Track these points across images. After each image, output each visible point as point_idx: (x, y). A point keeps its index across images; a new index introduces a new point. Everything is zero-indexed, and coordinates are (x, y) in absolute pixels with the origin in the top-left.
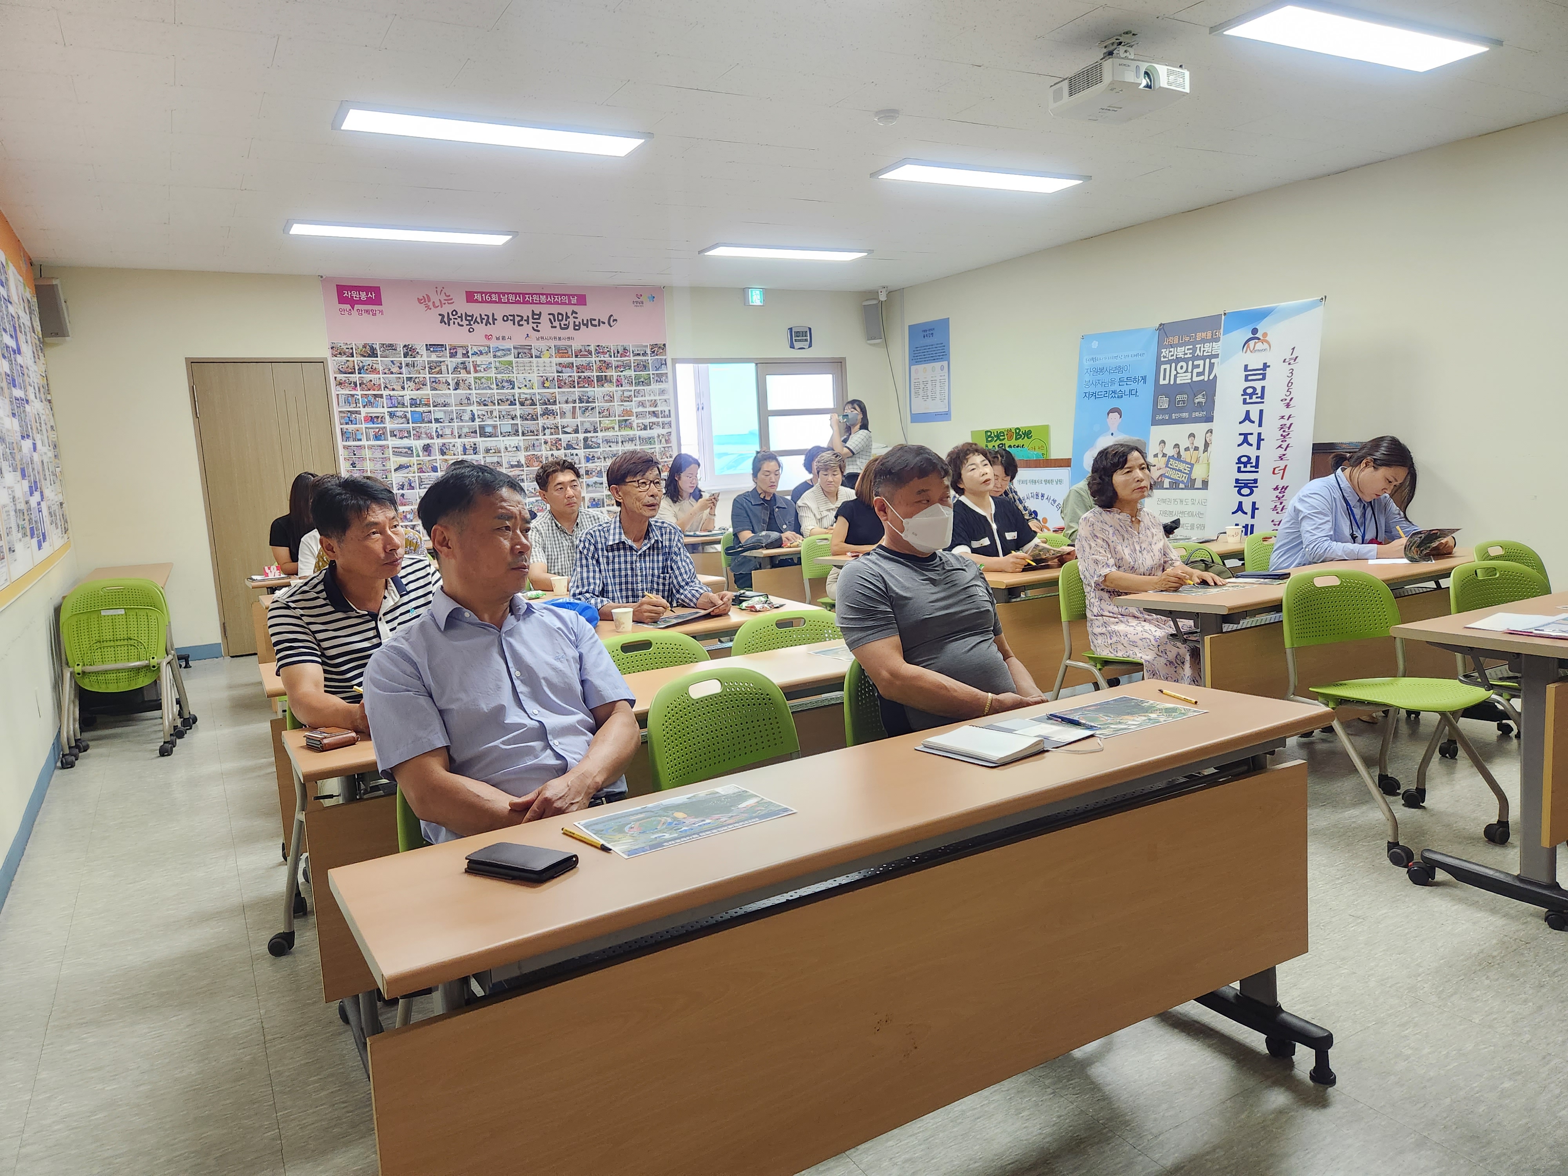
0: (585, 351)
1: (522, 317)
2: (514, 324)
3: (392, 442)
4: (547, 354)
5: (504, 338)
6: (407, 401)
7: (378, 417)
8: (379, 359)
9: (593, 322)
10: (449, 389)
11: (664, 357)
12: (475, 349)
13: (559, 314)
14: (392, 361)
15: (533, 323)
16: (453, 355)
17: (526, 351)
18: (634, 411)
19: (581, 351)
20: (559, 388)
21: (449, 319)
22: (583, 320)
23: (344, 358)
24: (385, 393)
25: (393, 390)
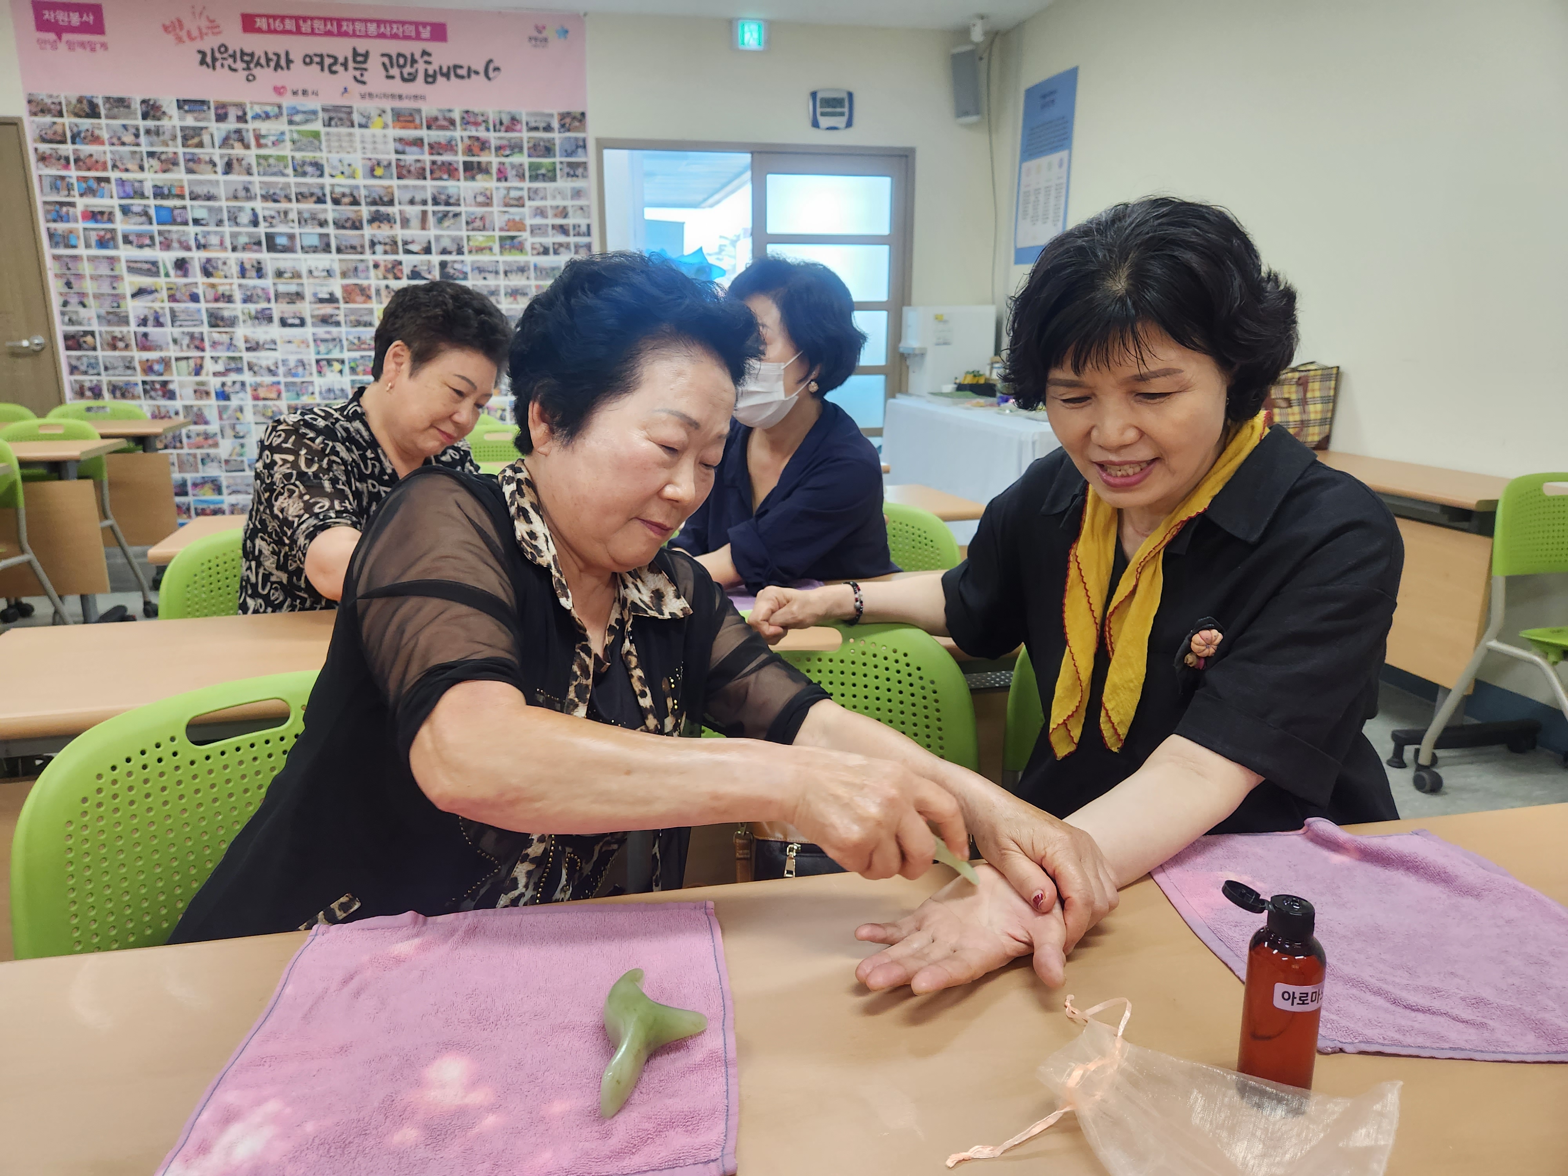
0: (445, 119)
1: (336, 59)
2: (322, 70)
3: (125, 253)
4: (378, 121)
5: (305, 92)
6: (148, 190)
7: (102, 213)
8: (103, 121)
9: (460, 72)
10: (215, 172)
11: (580, 135)
12: (257, 109)
13: (399, 55)
14: (125, 127)
15: (355, 69)
16: (221, 118)
17: (343, 116)
18: (529, 222)
19: (436, 119)
20: (399, 178)
21: (214, 60)
22: (441, 68)
23: (48, 119)
24: (113, 175)
25: (127, 170)
